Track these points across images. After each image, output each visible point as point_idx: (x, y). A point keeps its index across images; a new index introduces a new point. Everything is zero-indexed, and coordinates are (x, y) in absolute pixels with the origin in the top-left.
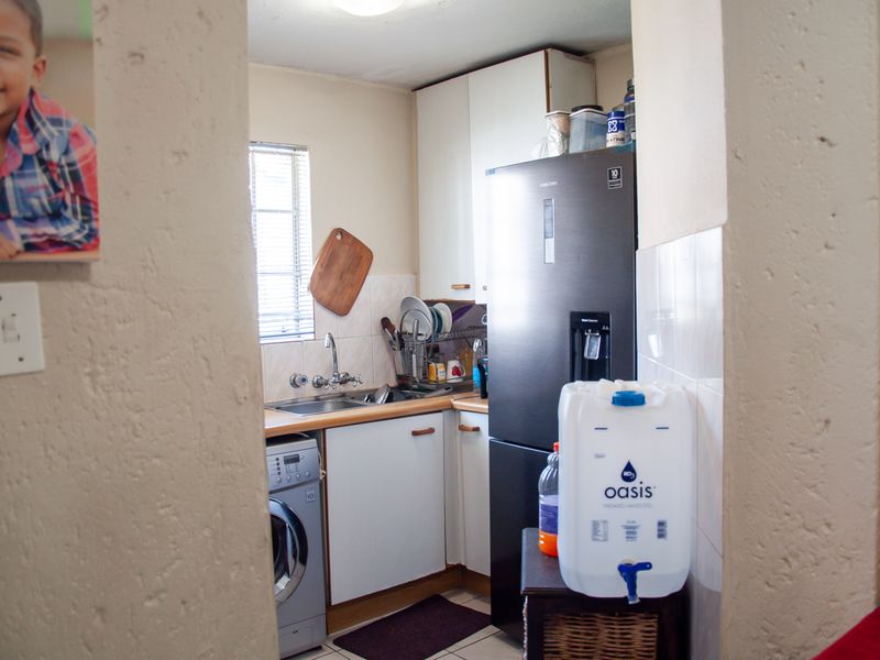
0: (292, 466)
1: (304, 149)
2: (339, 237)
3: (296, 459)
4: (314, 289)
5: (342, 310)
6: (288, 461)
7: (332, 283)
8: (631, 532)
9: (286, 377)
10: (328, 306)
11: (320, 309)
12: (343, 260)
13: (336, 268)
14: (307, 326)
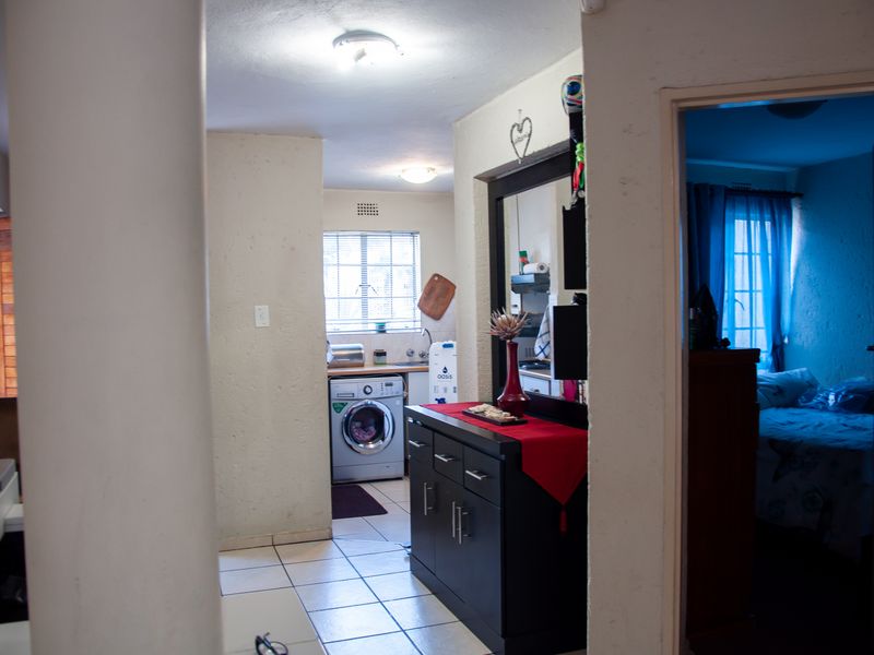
0: (389, 387)
1: (418, 233)
2: (436, 278)
3: (391, 385)
4: (421, 306)
5: (437, 317)
6: (387, 385)
7: (431, 303)
8: (445, 390)
9: (405, 349)
10: (429, 314)
11: (424, 316)
12: (438, 291)
13: (433, 295)
14: (418, 325)
